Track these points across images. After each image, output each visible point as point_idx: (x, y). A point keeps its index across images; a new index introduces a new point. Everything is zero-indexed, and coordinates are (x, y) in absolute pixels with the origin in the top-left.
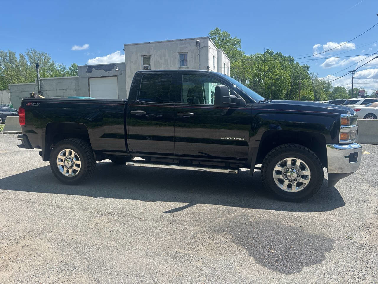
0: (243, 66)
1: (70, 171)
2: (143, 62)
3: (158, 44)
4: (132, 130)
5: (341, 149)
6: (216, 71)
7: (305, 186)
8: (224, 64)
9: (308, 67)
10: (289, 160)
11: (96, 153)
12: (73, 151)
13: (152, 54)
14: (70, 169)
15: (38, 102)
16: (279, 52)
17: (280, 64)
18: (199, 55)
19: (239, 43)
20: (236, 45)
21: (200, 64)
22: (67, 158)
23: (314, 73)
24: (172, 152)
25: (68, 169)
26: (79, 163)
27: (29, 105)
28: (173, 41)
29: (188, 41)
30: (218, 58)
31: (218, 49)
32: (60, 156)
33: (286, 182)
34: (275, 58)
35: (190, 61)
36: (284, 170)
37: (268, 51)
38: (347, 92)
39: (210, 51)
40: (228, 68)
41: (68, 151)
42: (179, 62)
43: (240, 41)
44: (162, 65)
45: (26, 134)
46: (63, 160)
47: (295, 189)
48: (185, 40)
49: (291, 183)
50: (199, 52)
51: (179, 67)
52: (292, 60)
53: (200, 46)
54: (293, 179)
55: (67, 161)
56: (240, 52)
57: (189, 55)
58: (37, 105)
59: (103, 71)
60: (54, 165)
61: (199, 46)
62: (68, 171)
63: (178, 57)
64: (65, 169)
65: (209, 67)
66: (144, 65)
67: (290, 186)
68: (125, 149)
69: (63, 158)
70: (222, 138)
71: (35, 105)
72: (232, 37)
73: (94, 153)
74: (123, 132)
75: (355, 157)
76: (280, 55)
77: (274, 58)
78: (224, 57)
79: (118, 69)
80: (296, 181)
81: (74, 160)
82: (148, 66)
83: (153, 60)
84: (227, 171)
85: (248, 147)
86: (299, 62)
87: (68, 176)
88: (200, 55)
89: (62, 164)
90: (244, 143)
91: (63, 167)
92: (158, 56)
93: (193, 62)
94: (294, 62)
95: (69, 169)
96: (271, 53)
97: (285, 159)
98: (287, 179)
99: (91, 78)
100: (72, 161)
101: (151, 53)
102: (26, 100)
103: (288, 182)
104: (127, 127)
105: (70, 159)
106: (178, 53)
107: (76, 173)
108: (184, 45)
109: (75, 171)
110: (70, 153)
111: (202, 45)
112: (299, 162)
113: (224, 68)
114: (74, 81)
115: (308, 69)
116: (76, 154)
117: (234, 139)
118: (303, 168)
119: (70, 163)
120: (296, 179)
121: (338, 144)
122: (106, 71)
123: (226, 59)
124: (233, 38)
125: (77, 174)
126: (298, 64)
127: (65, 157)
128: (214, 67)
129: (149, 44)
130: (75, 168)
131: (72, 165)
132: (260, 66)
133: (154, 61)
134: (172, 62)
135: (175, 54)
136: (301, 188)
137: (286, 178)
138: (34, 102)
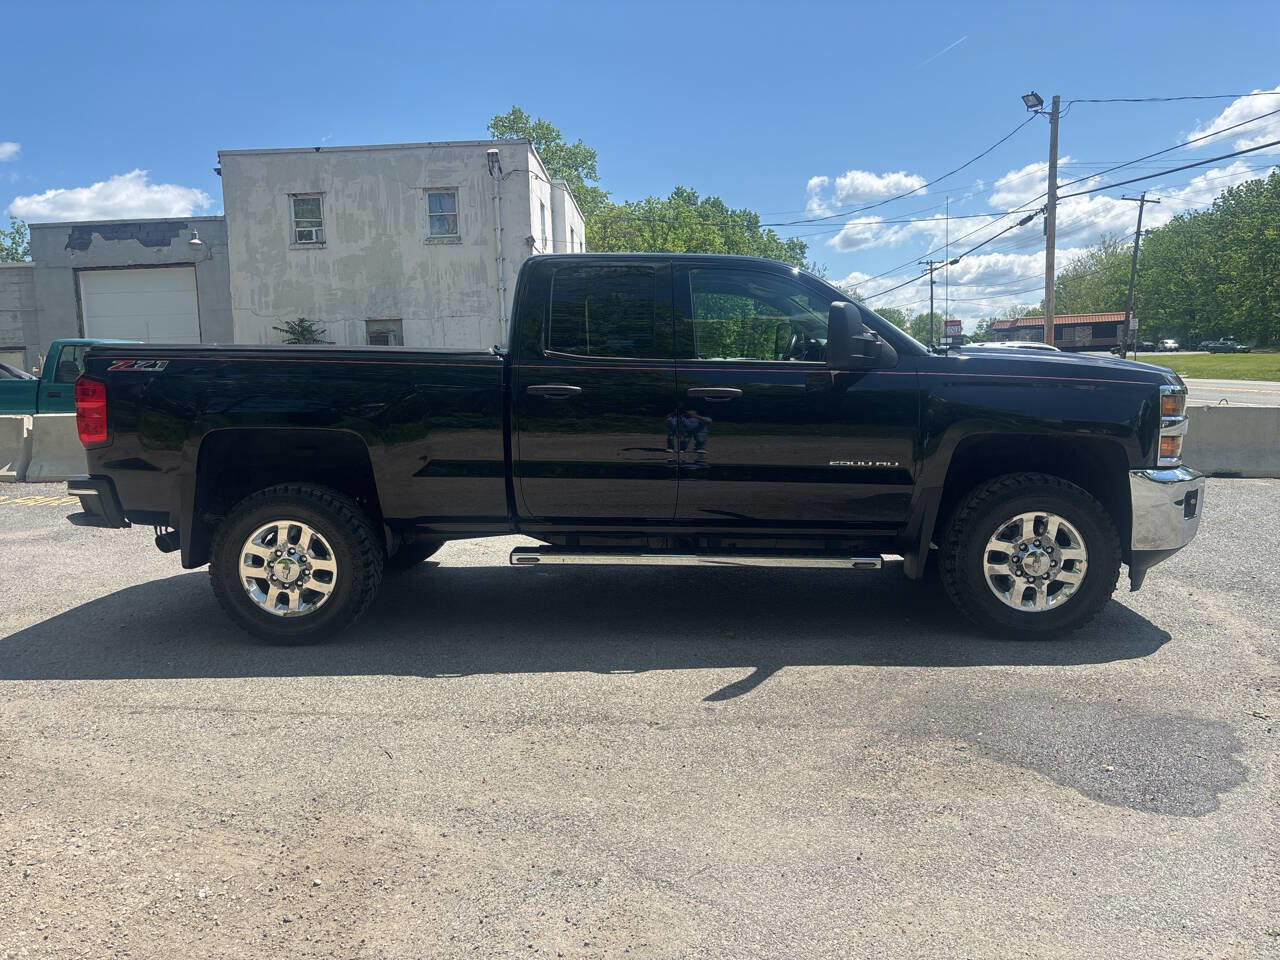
0: (604, 239)
1: (294, 596)
2: (293, 216)
3: (350, 156)
4: (532, 445)
5: (1164, 483)
6: (549, 251)
7: (1073, 590)
8: (572, 231)
9: (803, 247)
10: (1028, 519)
11: (392, 531)
12: (304, 527)
13: (327, 190)
14: (293, 591)
15: (160, 357)
16: (713, 196)
17: (722, 237)
18: (497, 200)
19: (589, 163)
20: (580, 169)
21: (502, 229)
22: (279, 553)
23: (815, 265)
24: (667, 514)
25: (284, 591)
26: (330, 565)
27: (122, 368)
28: (403, 147)
29: (457, 150)
30: (552, 212)
31: (554, 181)
32: (251, 547)
33: (1021, 584)
34: (706, 217)
35: (466, 216)
36: (1014, 547)
37: (679, 193)
38: (908, 325)
39: (534, 187)
40: (581, 244)
41: (283, 525)
42: (428, 219)
43: (593, 156)
44: (366, 228)
45: (109, 474)
46: (263, 560)
47: (1044, 603)
48: (448, 144)
49: (1032, 585)
50: (496, 189)
51: (429, 235)
52: (752, 223)
53: (500, 169)
54: (1040, 573)
55: (284, 561)
56: (594, 190)
57: (463, 196)
58: (157, 369)
59: (134, 243)
60: (226, 580)
61: (496, 170)
62: (283, 599)
63: (423, 205)
64: (274, 591)
65: (534, 241)
66: (298, 224)
67: (1029, 595)
68: (504, 512)
69: (265, 553)
70: (831, 463)
71: (150, 369)
72: (568, 141)
73: (387, 529)
74: (498, 455)
75: (1193, 501)
76: (717, 204)
77: (700, 215)
78: (569, 206)
79: (199, 239)
80: (1046, 579)
81: (310, 560)
82: (313, 229)
83: (331, 211)
84: (846, 564)
85: (911, 486)
86: (777, 230)
87: (285, 614)
88: (500, 199)
89: (261, 573)
90: (902, 476)
91: (264, 586)
92: (349, 196)
93: (477, 220)
94: (761, 230)
95: (288, 591)
96: (690, 199)
97: (1015, 519)
98: (1024, 574)
99: (85, 269)
100: (301, 561)
101: (325, 187)
102: (108, 353)
103: (1026, 583)
104: (514, 439)
105: (293, 554)
106: (425, 189)
107: (314, 603)
108: (445, 164)
109: (309, 596)
110: (295, 536)
111: (507, 164)
112: (1054, 523)
113: (572, 242)
114: (16, 280)
115: (803, 253)
116: (319, 536)
117: (870, 463)
118: (1063, 539)
119: (296, 569)
120: (1047, 573)
121: (1155, 468)
122: (146, 243)
123: (576, 213)
124: (569, 145)
125: (319, 604)
126: (775, 235)
127: (273, 550)
128: (545, 240)
129: (317, 154)
130: (312, 584)
131: (302, 576)
132: (660, 241)
133: (337, 214)
134: (402, 220)
135: (413, 192)
136: (1060, 599)
137: (1019, 573)
138: (145, 358)
